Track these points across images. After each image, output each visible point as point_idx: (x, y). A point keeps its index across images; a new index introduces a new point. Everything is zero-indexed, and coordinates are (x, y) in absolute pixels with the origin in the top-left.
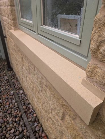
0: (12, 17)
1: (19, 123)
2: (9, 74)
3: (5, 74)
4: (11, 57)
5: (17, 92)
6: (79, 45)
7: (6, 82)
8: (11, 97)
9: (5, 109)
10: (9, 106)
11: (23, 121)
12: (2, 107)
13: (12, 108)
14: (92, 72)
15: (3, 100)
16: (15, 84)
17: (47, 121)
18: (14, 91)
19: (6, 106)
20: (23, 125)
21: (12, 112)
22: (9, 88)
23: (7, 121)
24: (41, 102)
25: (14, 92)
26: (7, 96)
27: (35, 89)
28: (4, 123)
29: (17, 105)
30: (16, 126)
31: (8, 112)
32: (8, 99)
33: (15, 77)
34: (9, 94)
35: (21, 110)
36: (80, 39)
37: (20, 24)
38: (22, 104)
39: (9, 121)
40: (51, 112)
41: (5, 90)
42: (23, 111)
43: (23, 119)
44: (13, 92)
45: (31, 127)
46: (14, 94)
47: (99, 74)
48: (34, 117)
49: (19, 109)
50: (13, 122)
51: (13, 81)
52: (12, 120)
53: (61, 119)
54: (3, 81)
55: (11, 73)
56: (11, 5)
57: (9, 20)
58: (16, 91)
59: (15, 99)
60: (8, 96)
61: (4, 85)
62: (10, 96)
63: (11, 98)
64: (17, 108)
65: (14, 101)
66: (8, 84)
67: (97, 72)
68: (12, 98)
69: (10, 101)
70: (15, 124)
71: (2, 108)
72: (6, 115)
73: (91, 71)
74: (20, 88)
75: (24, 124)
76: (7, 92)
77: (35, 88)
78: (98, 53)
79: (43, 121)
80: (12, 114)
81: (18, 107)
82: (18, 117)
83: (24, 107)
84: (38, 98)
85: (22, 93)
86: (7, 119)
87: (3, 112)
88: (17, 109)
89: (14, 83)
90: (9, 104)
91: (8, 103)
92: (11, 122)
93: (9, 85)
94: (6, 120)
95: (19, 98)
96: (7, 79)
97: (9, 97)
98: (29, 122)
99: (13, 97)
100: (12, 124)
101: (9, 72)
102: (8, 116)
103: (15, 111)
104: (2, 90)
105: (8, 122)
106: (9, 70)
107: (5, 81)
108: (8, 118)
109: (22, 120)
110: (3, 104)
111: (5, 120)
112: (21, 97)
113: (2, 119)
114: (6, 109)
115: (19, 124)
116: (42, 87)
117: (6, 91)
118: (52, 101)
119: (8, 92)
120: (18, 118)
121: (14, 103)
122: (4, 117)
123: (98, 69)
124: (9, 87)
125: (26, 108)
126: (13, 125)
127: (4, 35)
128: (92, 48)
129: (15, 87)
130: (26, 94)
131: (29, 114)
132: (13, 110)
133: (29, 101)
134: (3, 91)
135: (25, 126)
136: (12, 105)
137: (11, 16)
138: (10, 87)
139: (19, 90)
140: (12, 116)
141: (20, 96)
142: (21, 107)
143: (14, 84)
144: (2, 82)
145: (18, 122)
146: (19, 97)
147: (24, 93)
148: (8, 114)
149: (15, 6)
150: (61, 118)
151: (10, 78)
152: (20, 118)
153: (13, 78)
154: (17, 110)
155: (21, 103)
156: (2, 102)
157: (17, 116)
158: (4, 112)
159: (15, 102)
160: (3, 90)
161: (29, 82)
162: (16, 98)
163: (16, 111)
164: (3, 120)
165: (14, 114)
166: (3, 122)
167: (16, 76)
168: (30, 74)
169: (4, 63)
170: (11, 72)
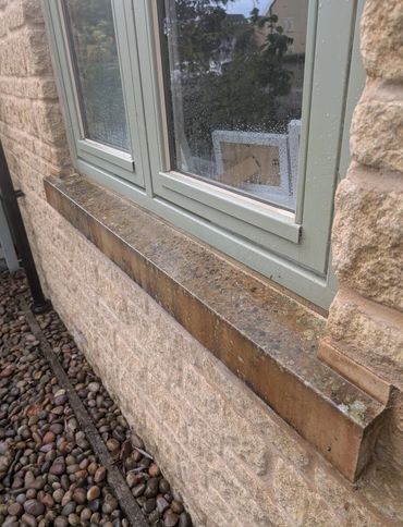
0: (50, 134)
1: (100, 506)
2: (39, 323)
3: (23, 328)
4: (44, 262)
5: (77, 392)
6: (297, 241)
7: (31, 357)
8: (56, 411)
9: (40, 458)
10: (55, 448)
11: (115, 497)
12: (28, 452)
13: (65, 454)
14: (345, 327)
15: (30, 427)
16: (67, 361)
17: (206, 486)
18: (66, 387)
19: (43, 448)
20: (116, 513)
21: (71, 468)
22: (45, 378)
23: (56, 503)
24: (177, 421)
25: (66, 393)
26: (44, 408)
27: (150, 375)
28: (44, 513)
29: (85, 439)
30: (89, 520)
31: (53, 469)
32: (46, 419)
33: (64, 334)
34: (49, 402)
35: (101, 456)
36: (298, 226)
37: (79, 158)
38: (101, 434)
39: (60, 504)
40: (221, 454)
41: (32, 386)
42: (110, 460)
43: (111, 491)
44: (62, 391)
45: (146, 517)
46: (66, 401)
47: (365, 332)
48: (151, 477)
49: (93, 453)
50: (77, 504)
51: (57, 350)
52: (72, 500)
53: (259, 475)
54: (22, 354)
55: (48, 320)
56: (46, 99)
57: (40, 143)
58: (74, 386)
59: (75, 417)
60: (47, 409)
61: (26, 370)
62: (54, 406)
63: (57, 416)
64: (84, 450)
65: (71, 426)
66: (42, 361)
67: (358, 325)
68: (62, 414)
69: (56, 428)
70: (86, 513)
71: (28, 457)
72: (47, 482)
73: (342, 322)
74: (86, 375)
75: (118, 507)
76: (41, 391)
77: (152, 371)
78: (356, 276)
79: (190, 488)
80: (72, 477)
81: (90, 447)
82: (95, 483)
83: (111, 445)
84: (166, 406)
85: (98, 393)
86: (51, 495)
87: (33, 472)
88: (87, 453)
89: (63, 359)
90: (55, 440)
91: (49, 436)
92: (69, 507)
93: (43, 368)
94: (50, 503)
95: (89, 413)
96: (36, 343)
97: (49, 412)
98: (135, 497)
99: (66, 411)
100: (74, 512)
101: (39, 318)
102: (55, 484)
103: (78, 463)
104: (22, 389)
105: (58, 506)
106: (37, 310)
107: (26, 352)
108: (57, 494)
109: (107, 496)
110: (33, 441)
111: (46, 499)
112: (96, 406)
113: (35, 497)
114: (44, 461)
115: (100, 510)
116: (180, 370)
117: (38, 392)
118: (221, 414)
119: (45, 393)
120: (94, 488)
121: (71, 434)
122: (42, 489)
123: (362, 319)
124: (44, 373)
125: (120, 448)
126: (79, 515)
127: (16, 188)
128: (339, 262)
129: (66, 370)
130: (111, 394)
131: (133, 468)
132: (69, 459)
133: (125, 419)
134: (25, 392)
135: (123, 515)
136: (66, 440)
137: (47, 131)
138: (48, 372)
139: (84, 381)
140: (70, 483)
141: (91, 403)
142: (99, 445)
143: (61, 363)
144: (15, 357)
145: (97, 503)
146: (87, 407)
147: (104, 390)
148: (54, 477)
149: (61, 100)
150: (258, 470)
151: (45, 339)
152: (101, 488)
153: (58, 340)
154: (86, 457)
155: (98, 429)
156: (26, 433)
157: (90, 479)
158: (37, 470)
159: (76, 431)
160: (24, 386)
161: (126, 352)
162: (78, 414)
163: (84, 462)
164: (39, 501)
165: (78, 474)
166: (39, 509)
167: (66, 330)
168: (128, 323)
169: (14, 287)
170: (48, 315)
